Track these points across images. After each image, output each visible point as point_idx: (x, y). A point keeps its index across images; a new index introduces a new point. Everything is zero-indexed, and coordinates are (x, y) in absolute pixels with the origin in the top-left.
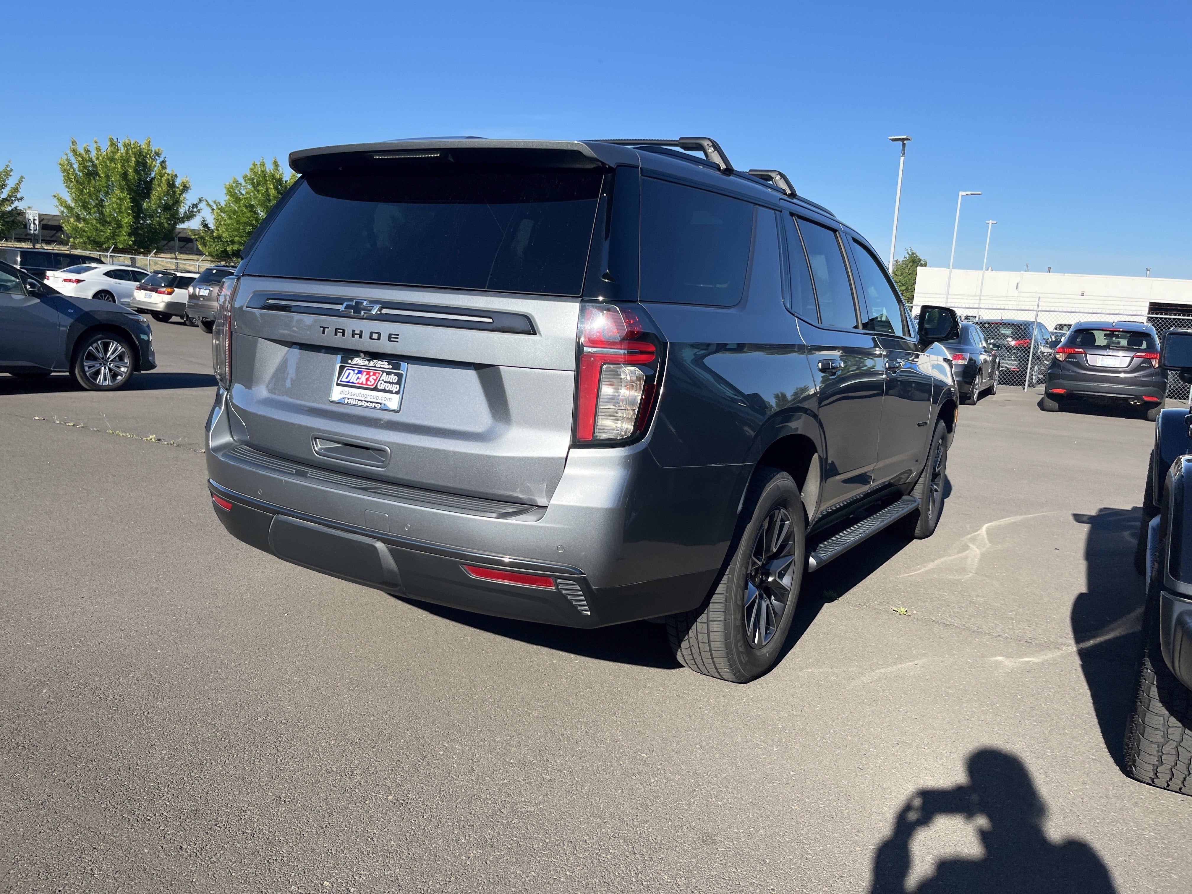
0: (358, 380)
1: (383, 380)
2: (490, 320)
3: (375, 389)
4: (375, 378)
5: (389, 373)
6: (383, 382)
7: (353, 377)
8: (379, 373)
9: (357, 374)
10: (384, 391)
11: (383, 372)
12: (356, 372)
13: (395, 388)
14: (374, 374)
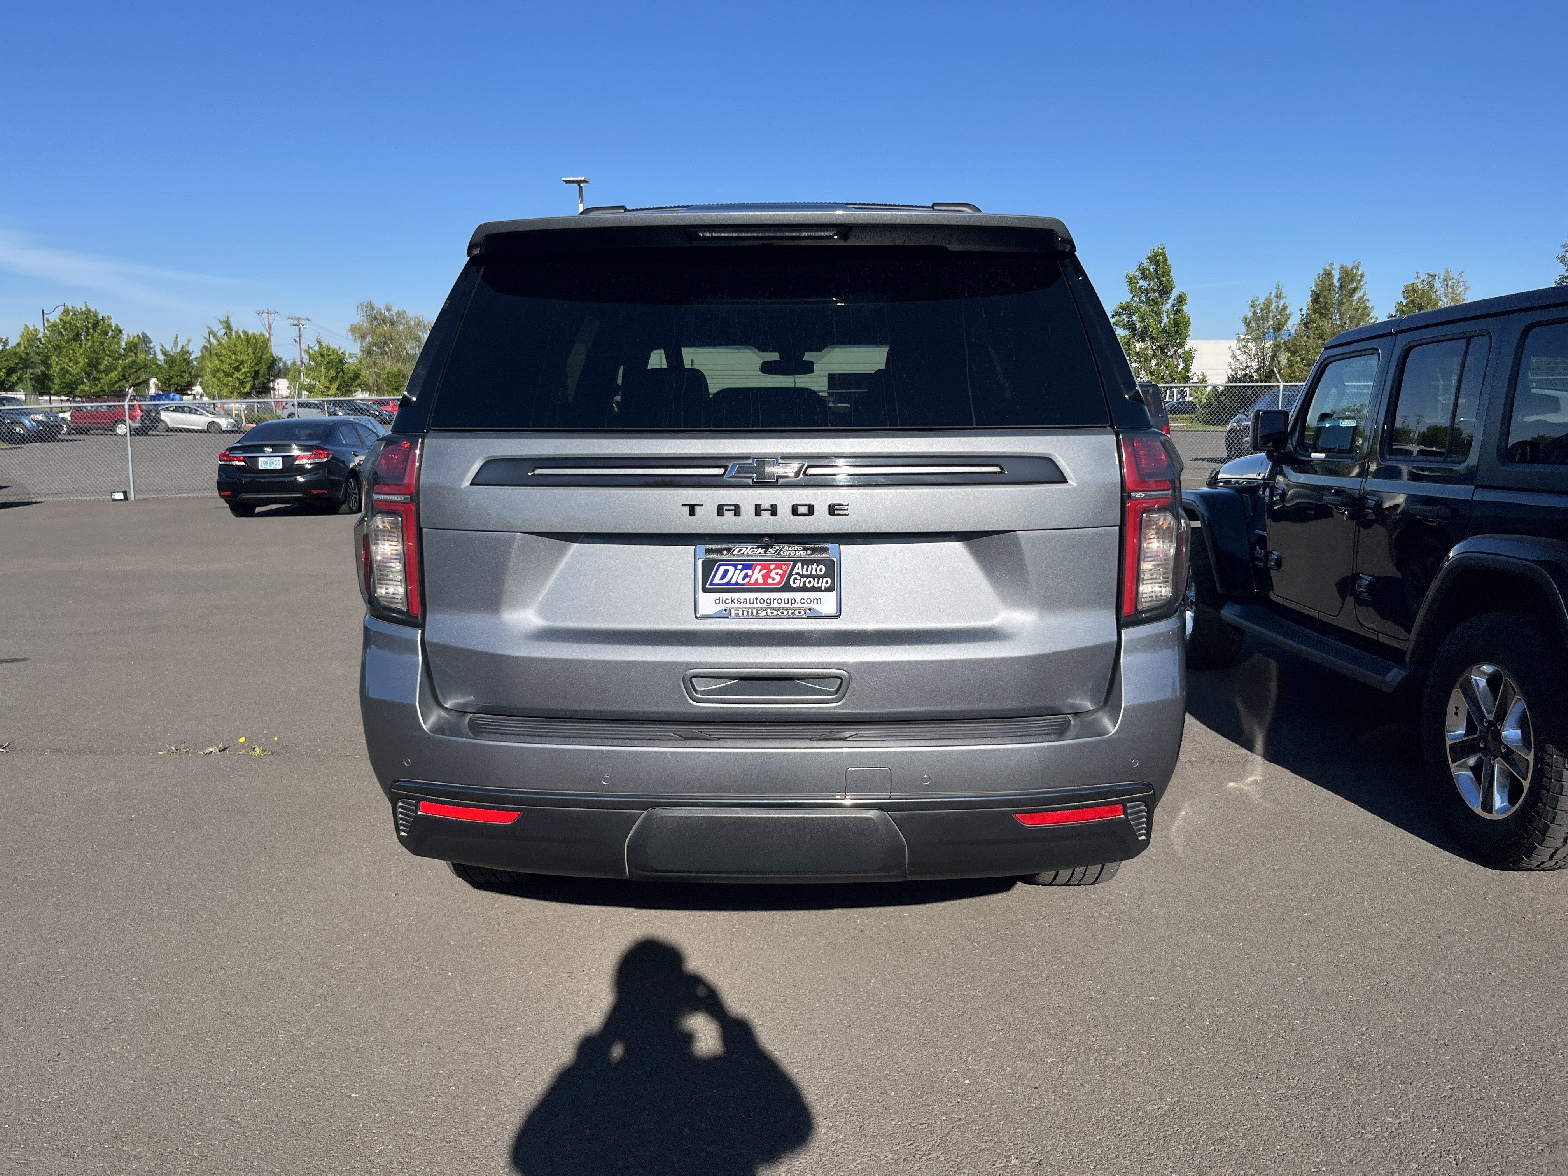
0: (747, 580)
1: (797, 573)
2: (997, 469)
3: (787, 588)
4: (780, 572)
5: (806, 563)
6: (798, 577)
7: (736, 576)
8: (788, 565)
9: (742, 570)
10: (804, 589)
11: (795, 562)
12: (740, 567)
13: (824, 583)
14: (778, 567)
